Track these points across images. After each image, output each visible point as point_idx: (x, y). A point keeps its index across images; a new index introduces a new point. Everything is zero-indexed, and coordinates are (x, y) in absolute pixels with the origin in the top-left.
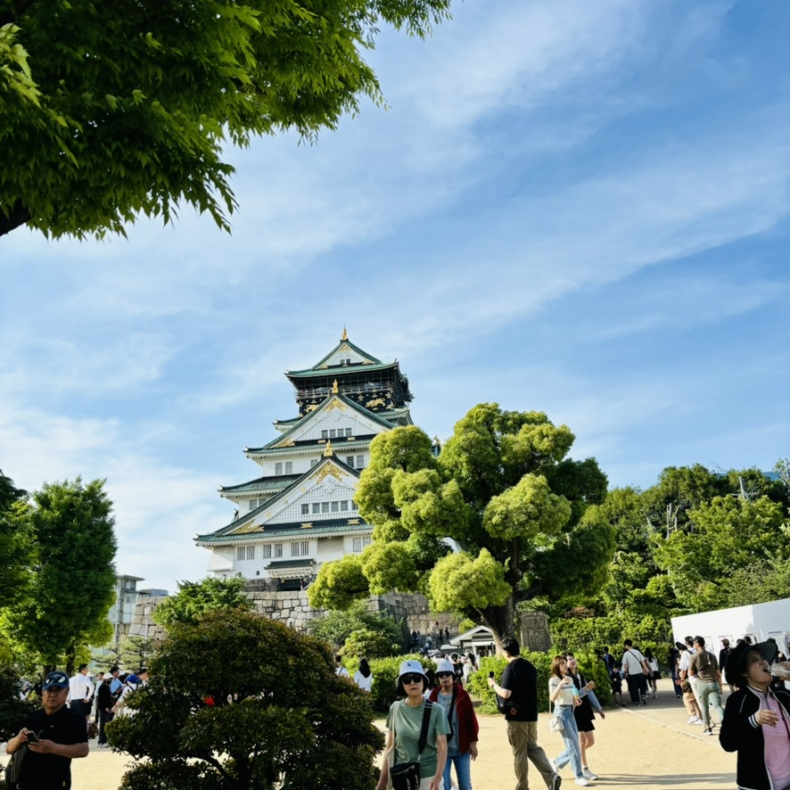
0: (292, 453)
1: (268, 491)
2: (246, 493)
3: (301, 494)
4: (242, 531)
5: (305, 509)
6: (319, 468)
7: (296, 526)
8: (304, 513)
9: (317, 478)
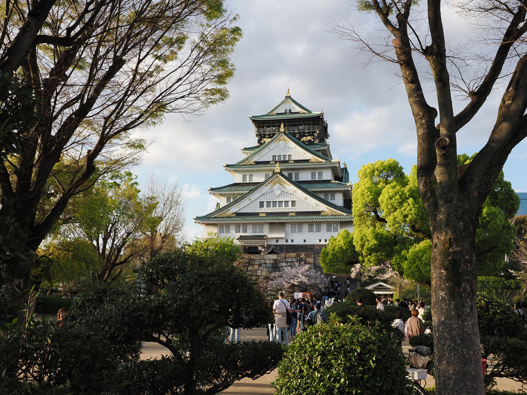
0: (254, 169)
1: (239, 192)
2: (225, 193)
3: (259, 195)
4: (222, 216)
5: (261, 204)
6: (271, 180)
7: (257, 214)
8: (260, 207)
9: (270, 186)
